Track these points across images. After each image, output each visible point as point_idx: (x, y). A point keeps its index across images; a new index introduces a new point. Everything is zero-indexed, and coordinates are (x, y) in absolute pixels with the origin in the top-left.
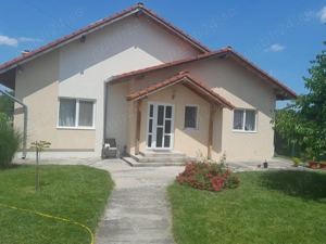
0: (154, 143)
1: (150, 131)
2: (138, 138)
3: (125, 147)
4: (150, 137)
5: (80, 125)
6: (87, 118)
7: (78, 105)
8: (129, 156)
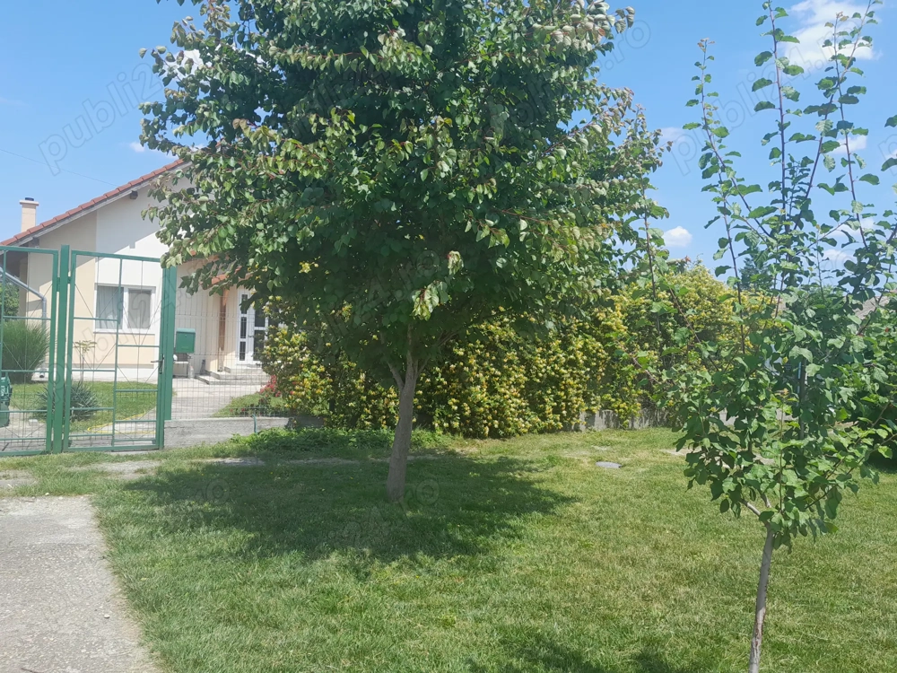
0: (249, 354)
1: (243, 334)
2: (222, 345)
3: (204, 361)
4: (243, 345)
5: (129, 326)
6: (141, 317)
7: (126, 295)
8: (208, 373)
